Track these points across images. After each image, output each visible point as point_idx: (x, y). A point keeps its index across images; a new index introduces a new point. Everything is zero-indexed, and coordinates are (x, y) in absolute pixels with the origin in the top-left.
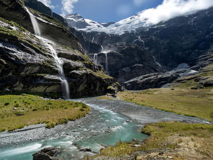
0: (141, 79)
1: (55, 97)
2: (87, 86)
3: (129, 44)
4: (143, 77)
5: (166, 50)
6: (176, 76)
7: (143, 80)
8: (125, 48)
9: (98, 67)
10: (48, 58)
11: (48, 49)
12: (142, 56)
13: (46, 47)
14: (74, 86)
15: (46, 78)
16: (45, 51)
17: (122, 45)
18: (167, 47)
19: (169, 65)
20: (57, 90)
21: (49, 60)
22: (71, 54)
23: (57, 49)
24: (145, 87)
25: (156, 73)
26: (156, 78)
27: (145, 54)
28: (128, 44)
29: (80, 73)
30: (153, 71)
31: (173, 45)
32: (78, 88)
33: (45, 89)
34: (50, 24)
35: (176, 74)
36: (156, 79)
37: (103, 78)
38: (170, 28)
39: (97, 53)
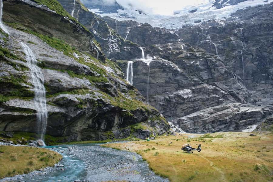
0: (211, 114)
1: (23, 141)
2: (93, 122)
3: (191, 47)
4: (214, 109)
5: (255, 63)
6: (270, 110)
7: (213, 115)
8: (183, 54)
9: (127, 87)
10: (17, 69)
11: (22, 53)
12: (213, 70)
13: (18, 50)
14: (63, 121)
15: (8, 105)
16: (14, 57)
17: (178, 49)
18: (256, 57)
19: (260, 90)
20: (29, 128)
21: (19, 73)
22: (68, 64)
23: (41, 53)
24: (217, 129)
25: (237, 104)
26: (237, 113)
27: (219, 68)
28: (189, 48)
29: (77, 98)
30: (232, 99)
31: (266, 54)
32: (73, 126)
33: (5, 125)
34: (38, 6)
35: (270, 107)
36: (236, 115)
37: (129, 110)
38: (261, 25)
39: (132, 61)
